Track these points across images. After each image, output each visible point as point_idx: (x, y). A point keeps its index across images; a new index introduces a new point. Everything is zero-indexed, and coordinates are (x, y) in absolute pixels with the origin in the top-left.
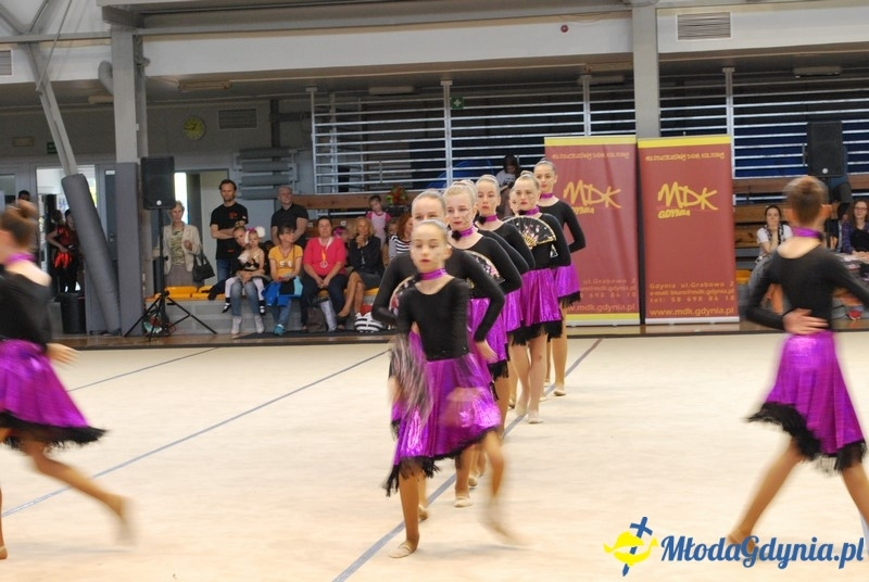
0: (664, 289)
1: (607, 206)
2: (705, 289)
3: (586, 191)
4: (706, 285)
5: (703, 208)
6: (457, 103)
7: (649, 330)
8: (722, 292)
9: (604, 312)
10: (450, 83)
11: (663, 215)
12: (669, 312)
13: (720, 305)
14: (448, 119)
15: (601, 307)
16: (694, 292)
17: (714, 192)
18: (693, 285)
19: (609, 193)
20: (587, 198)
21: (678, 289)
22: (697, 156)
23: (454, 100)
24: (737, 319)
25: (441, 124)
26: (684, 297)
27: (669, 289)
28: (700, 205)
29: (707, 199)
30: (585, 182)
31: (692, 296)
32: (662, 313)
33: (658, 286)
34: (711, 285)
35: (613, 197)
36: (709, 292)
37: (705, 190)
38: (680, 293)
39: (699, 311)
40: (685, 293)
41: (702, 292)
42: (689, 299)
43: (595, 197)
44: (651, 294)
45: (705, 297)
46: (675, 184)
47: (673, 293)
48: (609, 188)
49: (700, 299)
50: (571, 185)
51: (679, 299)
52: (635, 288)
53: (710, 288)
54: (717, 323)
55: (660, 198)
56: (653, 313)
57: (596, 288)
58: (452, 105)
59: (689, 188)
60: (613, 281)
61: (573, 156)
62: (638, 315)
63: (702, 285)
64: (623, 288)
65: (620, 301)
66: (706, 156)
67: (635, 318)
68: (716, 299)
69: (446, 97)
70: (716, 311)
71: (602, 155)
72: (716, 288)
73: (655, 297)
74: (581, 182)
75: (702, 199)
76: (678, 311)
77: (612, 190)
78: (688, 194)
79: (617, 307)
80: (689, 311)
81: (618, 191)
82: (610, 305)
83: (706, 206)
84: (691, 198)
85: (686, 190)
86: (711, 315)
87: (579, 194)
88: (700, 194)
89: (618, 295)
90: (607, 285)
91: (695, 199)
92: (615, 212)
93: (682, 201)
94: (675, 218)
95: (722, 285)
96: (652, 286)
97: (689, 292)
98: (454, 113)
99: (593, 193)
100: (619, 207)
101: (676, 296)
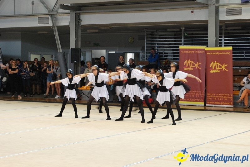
0: (211, 95)
1: (197, 68)
2: (224, 96)
3: (191, 63)
4: (224, 95)
5: (223, 70)
6: (186, 34)
7: (207, 108)
8: (228, 97)
9: (194, 101)
10: (184, 28)
11: (212, 72)
12: (213, 103)
13: (228, 102)
14: (183, 39)
15: (194, 100)
16: (220, 97)
17: (227, 65)
18: (220, 94)
19: (197, 64)
20: (191, 65)
21: (216, 95)
22: (222, 53)
23: (185, 33)
24: (232, 106)
25: (181, 41)
26: (217, 98)
27: (213, 96)
28: (222, 69)
29: (225, 67)
30: (191, 60)
31: (220, 98)
32: (211, 103)
33: (210, 94)
34: (225, 95)
35: (198, 65)
36: (225, 97)
37: (224, 64)
38: (216, 97)
39: (221, 103)
40: (217, 97)
41: (223, 97)
42: (219, 99)
43: (193, 65)
44: (208, 96)
45: (224, 99)
46: (216, 62)
47: (214, 97)
48: (198, 62)
49: (222, 99)
50: (186, 61)
51: (216, 99)
52: (204, 94)
53: (225, 96)
54: (227, 107)
55: (211, 66)
56: (208, 103)
57: (192, 94)
58: (184, 35)
59: (220, 63)
60: (197, 92)
61: (187, 52)
62: (204, 103)
63: (223, 95)
64: (200, 94)
65: (199, 98)
66: (225, 53)
67: (203, 104)
68: (227, 99)
69: (183, 33)
70: (227, 103)
71: (196, 52)
72: (227, 96)
73: (209, 98)
74: (189, 60)
75: (223, 67)
76: (215, 103)
77: (198, 63)
78: (219, 65)
79: (198, 100)
80: (219, 103)
81: (200, 63)
82: (196, 99)
83: (224, 69)
84: (220, 67)
85: (219, 64)
86: (225, 105)
87: (189, 63)
88: (223, 65)
89: (198, 96)
90: (195, 93)
91: (221, 67)
92: (199, 70)
93: (217, 67)
94: (215, 73)
95: (229, 95)
96: (208, 94)
97: (219, 97)
98: (184, 38)
99: (193, 63)
100: (200, 68)
101: (215, 98)
